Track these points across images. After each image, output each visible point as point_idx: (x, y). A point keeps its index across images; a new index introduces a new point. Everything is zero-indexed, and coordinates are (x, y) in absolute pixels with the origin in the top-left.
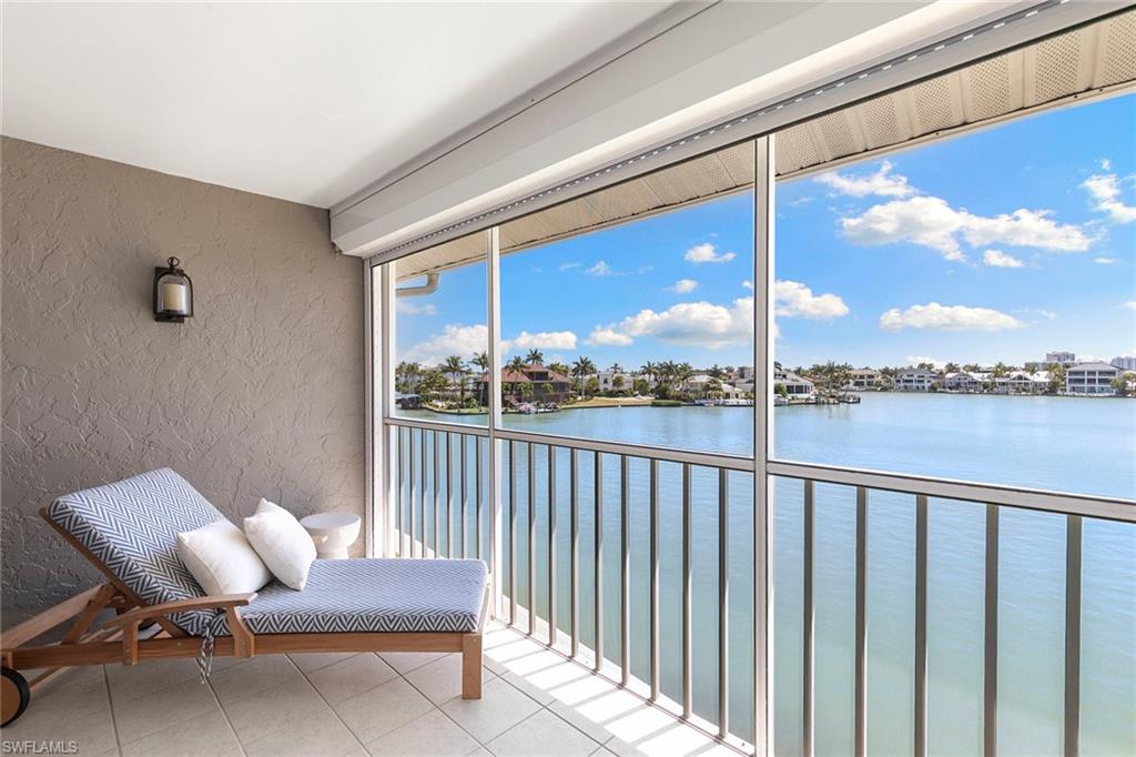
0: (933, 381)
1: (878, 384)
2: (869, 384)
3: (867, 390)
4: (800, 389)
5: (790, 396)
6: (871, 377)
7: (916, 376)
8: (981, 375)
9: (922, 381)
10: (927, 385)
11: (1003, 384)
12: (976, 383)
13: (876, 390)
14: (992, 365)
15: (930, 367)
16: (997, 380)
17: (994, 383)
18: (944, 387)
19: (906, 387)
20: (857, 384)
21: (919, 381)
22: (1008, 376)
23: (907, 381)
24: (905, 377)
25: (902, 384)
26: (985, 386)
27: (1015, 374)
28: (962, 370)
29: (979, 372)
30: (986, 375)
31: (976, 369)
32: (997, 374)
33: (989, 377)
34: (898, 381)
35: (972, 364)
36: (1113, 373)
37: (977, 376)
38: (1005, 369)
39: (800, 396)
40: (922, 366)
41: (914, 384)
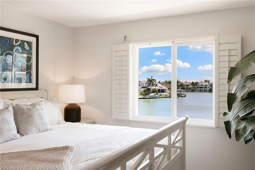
1: (190, 89)
2: (187, 88)
3: (186, 91)
4: (163, 91)
5: (159, 94)
6: (188, 85)
10: (208, 89)
13: (189, 91)
19: (200, 90)
20: (182, 89)
25: (199, 89)
39: (163, 94)
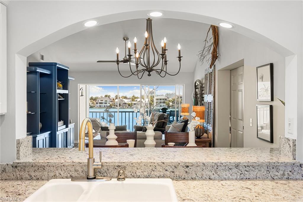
0: (111, 103)
7: (104, 101)
8: (127, 100)
9: (106, 103)
11: (135, 104)
12: (126, 104)
14: (131, 96)
15: (109, 97)
16: (133, 102)
17: (132, 104)
18: (115, 106)
21: (105, 103)
22: (136, 101)
23: (101, 103)
24: (100, 102)
26: (129, 105)
27: (138, 100)
28: (121, 98)
29: (127, 99)
30: (129, 100)
31: (125, 98)
32: (133, 100)
33: (130, 101)
34: (97, 103)
35: (125, 96)
36: (166, 99)
37: (126, 101)
38: (135, 98)
40: (106, 96)
41: (103, 105)
